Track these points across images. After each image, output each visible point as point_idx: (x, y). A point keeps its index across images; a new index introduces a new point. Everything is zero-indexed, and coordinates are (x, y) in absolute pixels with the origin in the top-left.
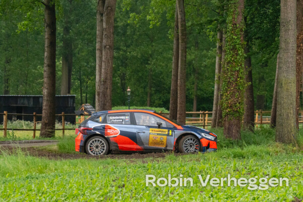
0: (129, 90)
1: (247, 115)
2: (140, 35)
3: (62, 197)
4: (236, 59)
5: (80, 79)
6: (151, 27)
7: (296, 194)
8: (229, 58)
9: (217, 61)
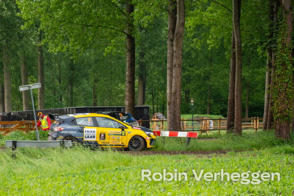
0: (192, 101)
4: (285, 72)
5: (152, 94)
6: (210, 49)
8: (279, 72)
9: (267, 75)
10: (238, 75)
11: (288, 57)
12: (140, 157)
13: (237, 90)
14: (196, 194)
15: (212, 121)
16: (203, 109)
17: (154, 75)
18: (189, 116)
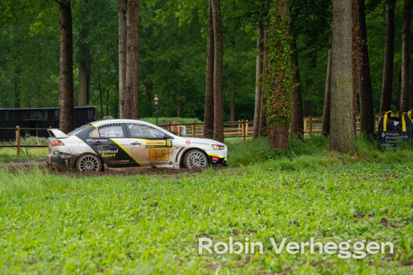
0: (156, 99)
1: (295, 122)
3: (87, 218)
4: (281, 56)
5: (99, 89)
6: (180, 25)
7: (357, 207)
8: (272, 55)
9: (258, 61)
10: (217, 60)
11: (283, 34)
12: (81, 181)
13: (217, 82)
14: (158, 230)
15: (184, 127)
16: (172, 110)
17: (102, 62)
18: (151, 120)
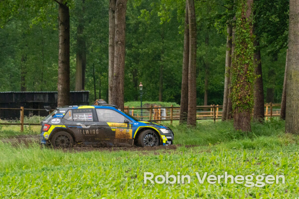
0: (141, 85)
1: (257, 108)
2: (151, 32)
3: (76, 187)
4: (246, 52)
5: (93, 76)
6: (161, 23)
8: (238, 51)
9: (227, 55)
10: (192, 54)
11: (248, 33)
12: (73, 155)
13: (191, 73)
15: (165, 109)
17: (96, 53)
18: (137, 104)
